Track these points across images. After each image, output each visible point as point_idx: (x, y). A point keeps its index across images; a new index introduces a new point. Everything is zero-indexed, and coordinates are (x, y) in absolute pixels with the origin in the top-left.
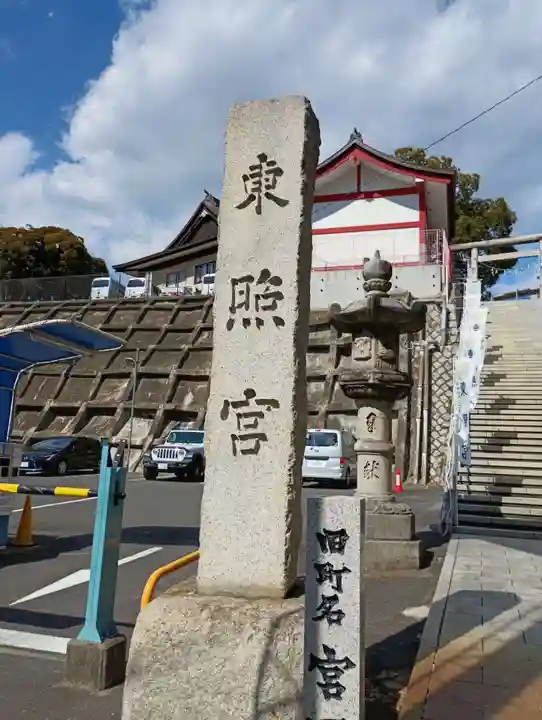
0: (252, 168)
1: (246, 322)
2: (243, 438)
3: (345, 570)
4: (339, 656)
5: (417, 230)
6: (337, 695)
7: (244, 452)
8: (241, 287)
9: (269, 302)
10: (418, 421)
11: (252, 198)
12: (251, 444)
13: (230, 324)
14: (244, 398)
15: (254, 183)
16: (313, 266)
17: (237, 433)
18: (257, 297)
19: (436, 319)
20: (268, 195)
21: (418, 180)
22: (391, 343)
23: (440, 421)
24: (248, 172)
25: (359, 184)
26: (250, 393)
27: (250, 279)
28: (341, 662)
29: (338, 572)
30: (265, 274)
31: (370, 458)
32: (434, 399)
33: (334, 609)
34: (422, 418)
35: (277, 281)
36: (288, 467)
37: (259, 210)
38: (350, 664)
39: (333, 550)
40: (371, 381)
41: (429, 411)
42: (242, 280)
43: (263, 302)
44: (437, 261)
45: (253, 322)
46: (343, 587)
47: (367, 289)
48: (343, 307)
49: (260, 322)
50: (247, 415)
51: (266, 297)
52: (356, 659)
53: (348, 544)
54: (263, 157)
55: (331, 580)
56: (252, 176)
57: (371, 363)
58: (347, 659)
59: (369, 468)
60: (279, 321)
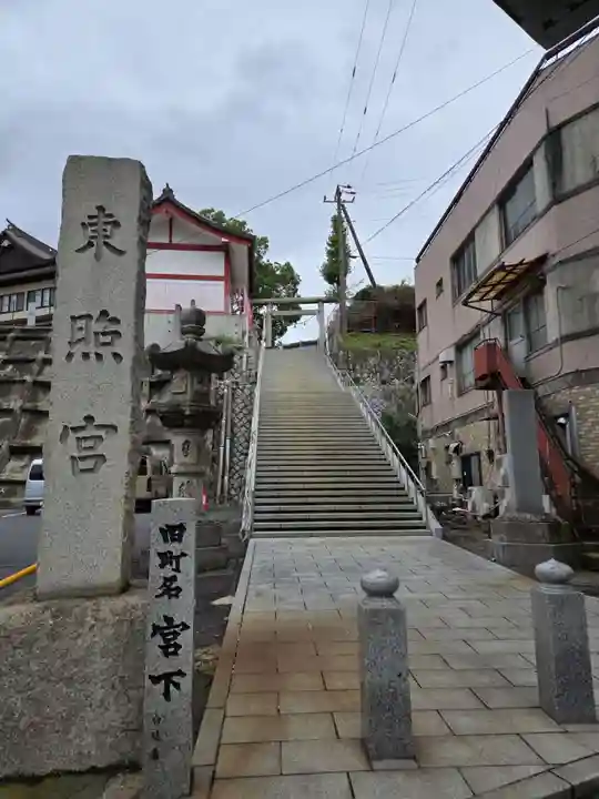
0: (90, 217)
1: (86, 356)
2: (83, 458)
3: (184, 555)
4: (177, 622)
5: (222, 283)
6: (175, 653)
7: (82, 471)
8: (81, 323)
9: (108, 339)
10: (222, 448)
11: (90, 244)
12: (89, 464)
13: (70, 356)
14: (83, 423)
15: (93, 231)
16: (147, 308)
17: (76, 454)
18: (96, 334)
19: (239, 362)
20: (106, 243)
21: (223, 240)
22: (204, 380)
23: (241, 448)
24: (87, 221)
25: (170, 237)
26: (89, 419)
27: (89, 317)
28: (177, 626)
29: (178, 558)
30: (104, 313)
31: (185, 480)
32: (235, 430)
33: (174, 586)
34: (225, 447)
35: (115, 321)
36: (125, 482)
37: (97, 257)
38: (185, 627)
39: (173, 540)
40: (187, 413)
41: (232, 440)
42: (81, 317)
43: (103, 339)
44: (238, 313)
45: (93, 356)
46: (181, 568)
47: (184, 332)
48: (162, 347)
49: (99, 356)
50: (85, 438)
51: (104, 334)
52: (190, 623)
53: (185, 535)
54: (101, 209)
55: (171, 564)
56: (91, 225)
57: (188, 397)
58: (183, 624)
59: (184, 488)
60: (116, 356)
